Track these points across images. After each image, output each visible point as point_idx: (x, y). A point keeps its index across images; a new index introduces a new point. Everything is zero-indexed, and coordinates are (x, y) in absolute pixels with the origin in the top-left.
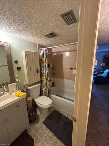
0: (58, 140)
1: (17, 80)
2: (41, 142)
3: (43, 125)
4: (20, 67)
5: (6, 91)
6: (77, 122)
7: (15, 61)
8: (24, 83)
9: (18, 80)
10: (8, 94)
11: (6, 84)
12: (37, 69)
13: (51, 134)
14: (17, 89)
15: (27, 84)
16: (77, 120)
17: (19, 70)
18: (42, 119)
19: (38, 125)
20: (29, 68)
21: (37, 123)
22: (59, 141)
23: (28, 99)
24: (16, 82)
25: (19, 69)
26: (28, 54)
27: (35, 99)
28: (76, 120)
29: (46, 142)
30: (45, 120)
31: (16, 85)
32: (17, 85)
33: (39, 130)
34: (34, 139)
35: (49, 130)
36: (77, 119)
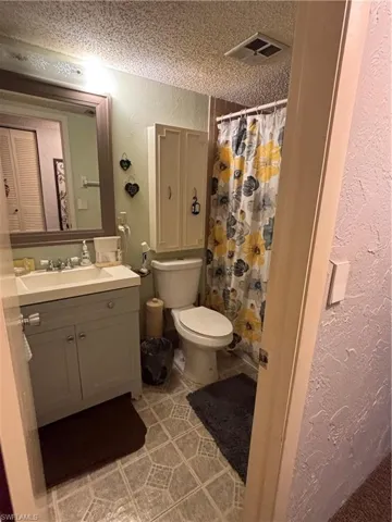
0: (226, 462)
1: (121, 227)
2: (167, 443)
3: (186, 403)
4: (136, 185)
5: (87, 255)
6: (268, 365)
7: (122, 162)
8: (144, 243)
9: (126, 230)
10: (92, 267)
11: (90, 236)
12: (195, 198)
13: (205, 436)
14: (119, 257)
15: (155, 249)
16: (269, 358)
17: (132, 196)
18: (187, 387)
19: (169, 396)
20: (166, 193)
21: (169, 390)
22: (229, 467)
23: (151, 304)
24: (120, 233)
25: (132, 190)
26: (165, 135)
27: (173, 311)
28: (266, 360)
29: (182, 450)
30: (195, 393)
31: (116, 243)
32: (122, 245)
33: (169, 411)
34: (149, 427)
35: (201, 425)
36: (269, 352)
